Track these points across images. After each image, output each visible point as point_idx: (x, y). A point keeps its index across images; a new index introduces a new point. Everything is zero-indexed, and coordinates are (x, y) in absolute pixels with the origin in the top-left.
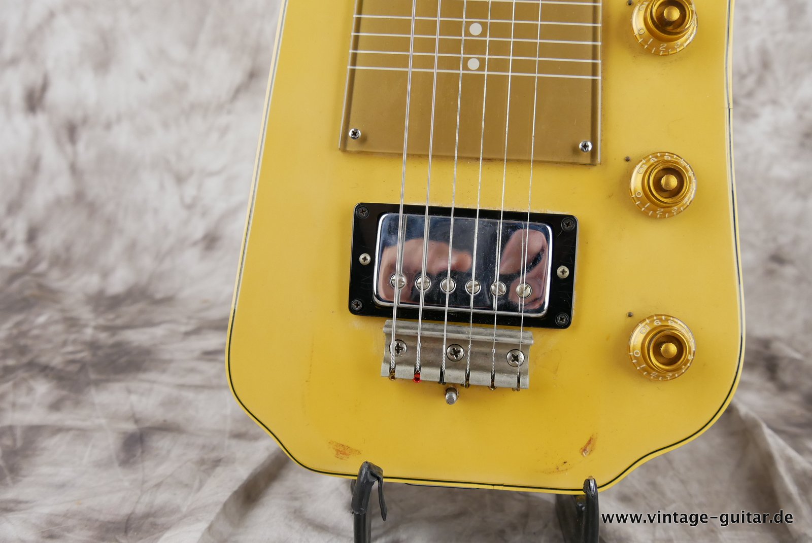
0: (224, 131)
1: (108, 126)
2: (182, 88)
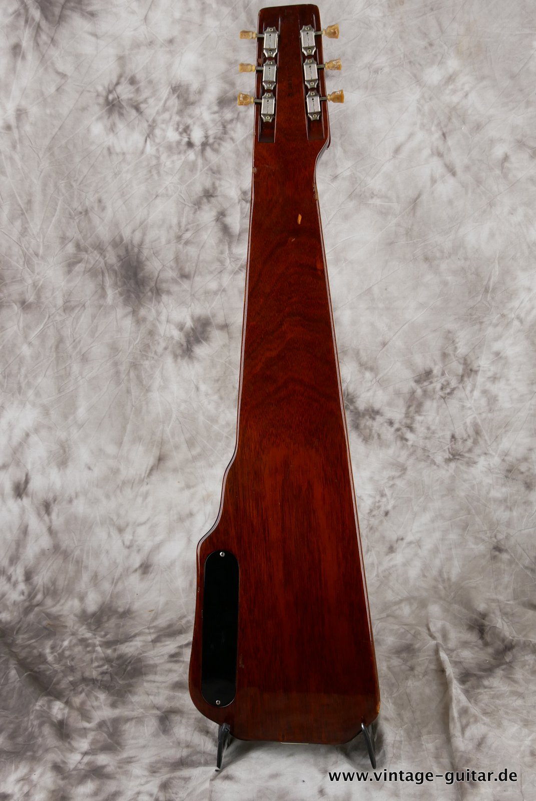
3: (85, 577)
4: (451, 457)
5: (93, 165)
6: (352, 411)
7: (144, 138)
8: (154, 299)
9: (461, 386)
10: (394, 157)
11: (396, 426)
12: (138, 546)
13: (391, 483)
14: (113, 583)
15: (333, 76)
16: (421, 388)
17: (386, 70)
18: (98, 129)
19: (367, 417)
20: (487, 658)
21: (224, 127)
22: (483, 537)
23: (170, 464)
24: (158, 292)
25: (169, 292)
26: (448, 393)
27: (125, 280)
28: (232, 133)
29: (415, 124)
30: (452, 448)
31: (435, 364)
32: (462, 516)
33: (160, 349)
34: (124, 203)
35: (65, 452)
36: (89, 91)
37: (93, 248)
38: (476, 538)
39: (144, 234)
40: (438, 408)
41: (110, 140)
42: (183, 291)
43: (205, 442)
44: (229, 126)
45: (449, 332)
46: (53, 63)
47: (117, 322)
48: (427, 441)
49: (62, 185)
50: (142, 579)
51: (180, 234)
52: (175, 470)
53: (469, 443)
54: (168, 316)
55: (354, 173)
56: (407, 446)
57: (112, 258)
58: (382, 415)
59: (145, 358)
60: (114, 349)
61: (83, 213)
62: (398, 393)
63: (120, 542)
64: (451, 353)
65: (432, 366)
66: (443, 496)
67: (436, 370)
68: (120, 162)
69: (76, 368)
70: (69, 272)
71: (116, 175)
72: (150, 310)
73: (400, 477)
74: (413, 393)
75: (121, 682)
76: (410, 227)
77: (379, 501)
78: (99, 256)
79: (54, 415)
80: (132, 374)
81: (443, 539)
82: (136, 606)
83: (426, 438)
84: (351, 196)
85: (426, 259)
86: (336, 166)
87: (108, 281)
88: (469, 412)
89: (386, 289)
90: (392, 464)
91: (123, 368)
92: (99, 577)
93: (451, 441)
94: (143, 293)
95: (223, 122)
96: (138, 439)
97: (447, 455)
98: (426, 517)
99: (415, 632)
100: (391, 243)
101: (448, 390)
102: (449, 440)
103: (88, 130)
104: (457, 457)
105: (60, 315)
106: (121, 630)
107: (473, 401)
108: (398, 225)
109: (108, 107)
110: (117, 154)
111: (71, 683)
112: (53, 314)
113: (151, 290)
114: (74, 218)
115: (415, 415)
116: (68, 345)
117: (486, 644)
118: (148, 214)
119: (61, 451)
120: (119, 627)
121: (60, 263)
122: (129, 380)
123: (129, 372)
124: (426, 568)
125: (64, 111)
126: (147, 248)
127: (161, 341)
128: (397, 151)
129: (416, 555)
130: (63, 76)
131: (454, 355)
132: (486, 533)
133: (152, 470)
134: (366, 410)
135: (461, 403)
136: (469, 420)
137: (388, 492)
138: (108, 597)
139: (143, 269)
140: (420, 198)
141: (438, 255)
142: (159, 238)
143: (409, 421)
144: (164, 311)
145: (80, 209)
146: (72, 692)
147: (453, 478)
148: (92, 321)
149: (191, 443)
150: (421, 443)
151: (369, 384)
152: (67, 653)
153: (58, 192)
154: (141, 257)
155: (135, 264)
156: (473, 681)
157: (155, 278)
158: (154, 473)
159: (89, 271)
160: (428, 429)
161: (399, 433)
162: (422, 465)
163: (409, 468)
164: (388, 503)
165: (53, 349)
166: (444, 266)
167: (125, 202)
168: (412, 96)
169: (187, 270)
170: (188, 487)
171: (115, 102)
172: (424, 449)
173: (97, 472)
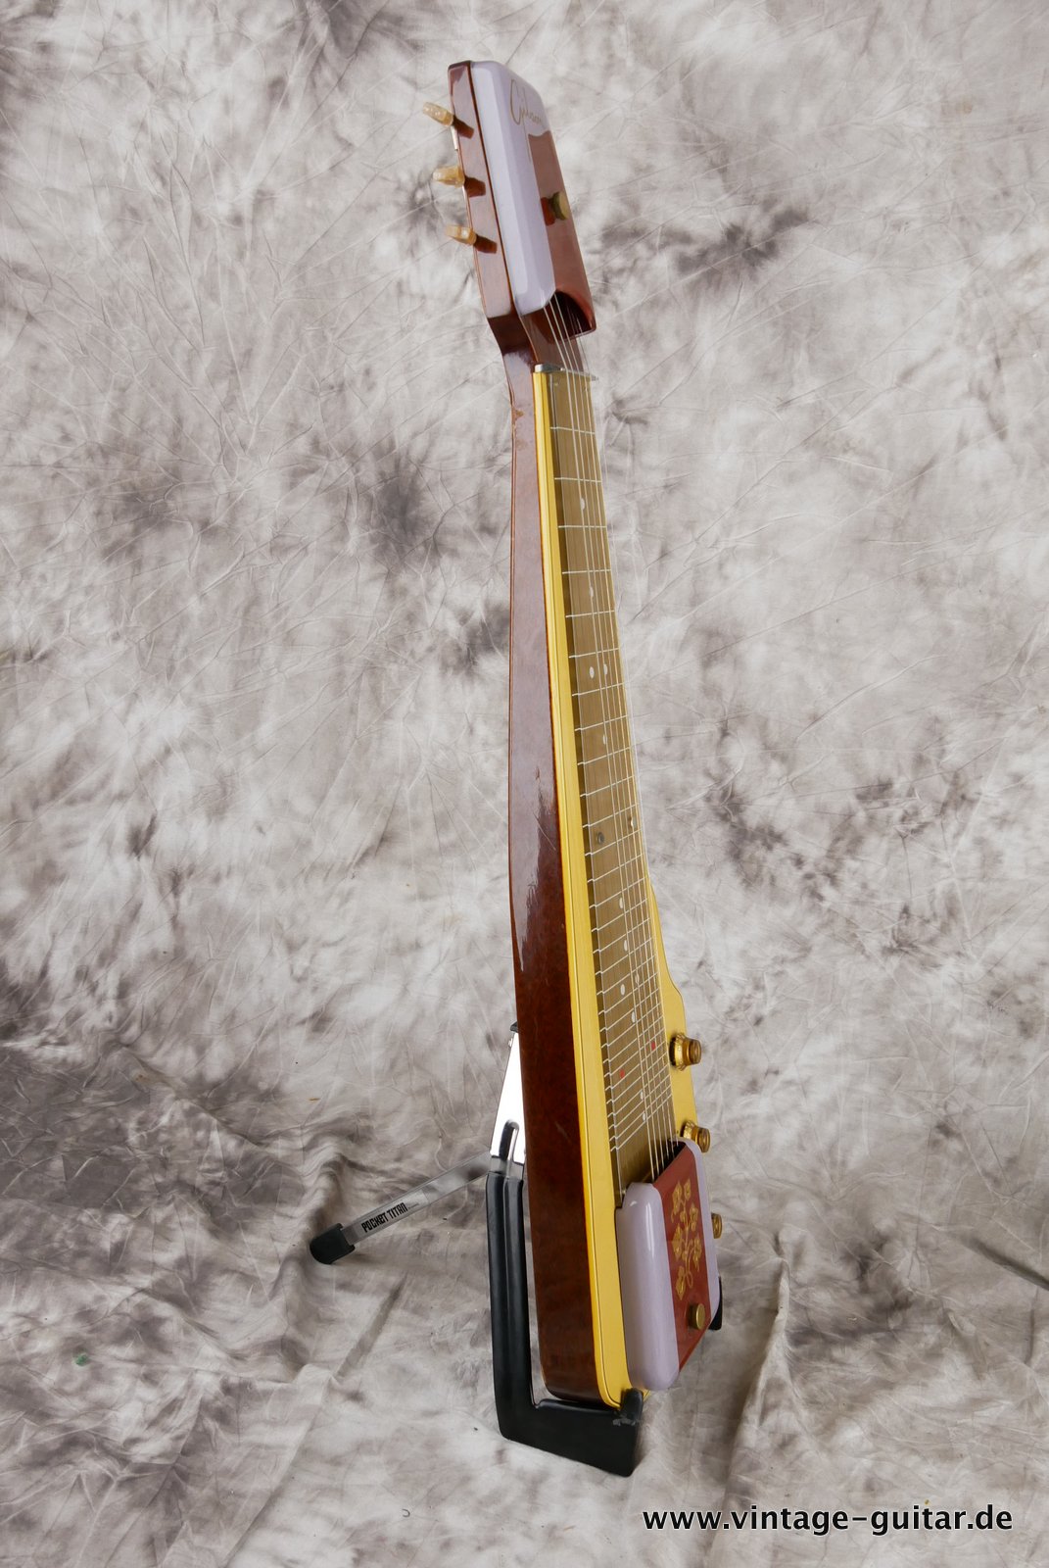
0: (347, 897)
1: (217, 879)
2: (304, 845)
3: (215, 1015)
4: (895, 946)
5: (368, 308)
6: (733, 826)
7: (464, 276)
8: (427, 560)
9: (938, 822)
10: (899, 385)
11: (808, 868)
12: (315, 981)
13: (778, 968)
14: (259, 1034)
15: (817, 222)
16: (866, 810)
17: (916, 225)
18: (388, 247)
19: (759, 842)
20: (855, 1313)
21: (606, 280)
22: (924, 1102)
23: (399, 850)
24: (436, 548)
25: (454, 553)
26: (913, 830)
27: (385, 517)
28: (617, 294)
29: (948, 333)
30: (900, 930)
31: (900, 773)
32: (893, 1056)
33: (420, 648)
34: (407, 383)
35: (224, 792)
36: (385, 179)
37: (341, 451)
38: (910, 1101)
39: (432, 443)
40: (890, 852)
41: (405, 269)
42: (480, 555)
43: (467, 826)
44: (614, 280)
45: (937, 720)
46: (333, 121)
47: (357, 588)
48: (857, 907)
49: (310, 334)
50: (310, 1040)
51: (493, 454)
52: (406, 863)
53: (933, 928)
54: (446, 594)
55: (820, 402)
56: (820, 909)
57: (369, 474)
58: (786, 844)
59: (392, 659)
60: (343, 632)
61: (336, 389)
62: (821, 811)
63: (285, 969)
64: (933, 759)
65: (894, 774)
66: (865, 1012)
67: (900, 784)
68: (414, 311)
69: (271, 652)
70: (292, 485)
71: (403, 331)
72: (416, 577)
73: (795, 960)
74: (849, 816)
75: (236, 1205)
76: (902, 517)
77: (750, 997)
78: (347, 466)
79: (220, 726)
80: (365, 683)
81: (849, 1090)
82: (290, 1085)
83: (856, 902)
84: (807, 442)
85: (921, 580)
86: (792, 383)
87: (356, 514)
88: (945, 872)
89: (837, 621)
90: (787, 936)
91: (351, 668)
92: (237, 1020)
93: (901, 918)
94: (411, 545)
95: (606, 270)
96: (352, 796)
97: (888, 942)
98: (828, 1044)
99: (750, 1237)
100: (863, 541)
101: (914, 825)
102: (897, 914)
103: (371, 246)
104: (905, 949)
105: (263, 557)
106: (255, 1120)
107: (954, 855)
108: (882, 509)
109: (411, 212)
110: (412, 296)
111: (158, 1185)
112: (249, 554)
113: (425, 543)
114: (317, 395)
115: (845, 856)
116: (266, 611)
117: (865, 1290)
118: (445, 410)
119: (219, 791)
120: (254, 1115)
121: (280, 468)
122: (357, 692)
123: (359, 679)
124: (806, 1134)
125: (337, 206)
126: (432, 469)
127: (425, 634)
128: (907, 375)
129: (795, 1106)
130: (347, 145)
131: (938, 763)
132: (930, 1097)
133: (366, 854)
134: (760, 829)
135: (933, 853)
136: (940, 887)
137: (768, 983)
138: (246, 1059)
139: (418, 505)
140: (933, 469)
141: (944, 577)
142: (455, 455)
143: (831, 866)
144: (441, 584)
145: (331, 380)
146: (156, 1201)
147: (890, 984)
148: (315, 578)
149: (442, 822)
150: (846, 909)
151: (775, 784)
152: (163, 1137)
153: (300, 345)
154: (418, 483)
155: (406, 492)
156: (815, 1344)
157: (435, 524)
158: (369, 860)
159: (325, 491)
160: (864, 886)
161: (810, 882)
162: (840, 948)
163: (816, 949)
164: (766, 1002)
165: (240, 613)
166: (950, 599)
167: (411, 381)
168: (953, 281)
169: (493, 519)
170: (423, 896)
171: (425, 205)
172: (849, 922)
173: (271, 840)
